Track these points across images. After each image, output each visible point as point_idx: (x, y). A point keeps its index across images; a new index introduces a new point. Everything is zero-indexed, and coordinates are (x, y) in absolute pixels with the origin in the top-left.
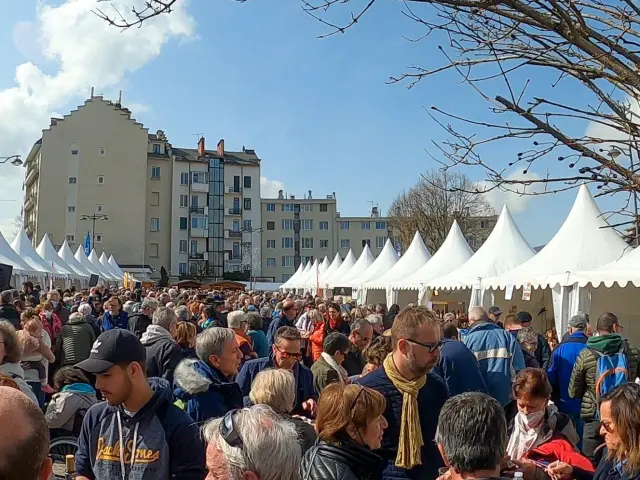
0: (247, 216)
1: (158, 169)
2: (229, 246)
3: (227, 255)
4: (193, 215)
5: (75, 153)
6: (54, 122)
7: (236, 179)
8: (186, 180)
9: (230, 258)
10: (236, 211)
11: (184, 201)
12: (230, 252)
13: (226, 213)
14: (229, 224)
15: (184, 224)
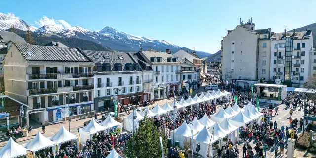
0: (302, 58)
1: (266, 44)
2: (294, 69)
3: (292, 73)
4: (279, 59)
5: (233, 44)
6: (229, 32)
7: (298, 45)
8: (277, 47)
9: (294, 74)
10: (298, 57)
11: (275, 54)
12: (294, 72)
13: (293, 57)
14: (294, 62)
15: (275, 62)
